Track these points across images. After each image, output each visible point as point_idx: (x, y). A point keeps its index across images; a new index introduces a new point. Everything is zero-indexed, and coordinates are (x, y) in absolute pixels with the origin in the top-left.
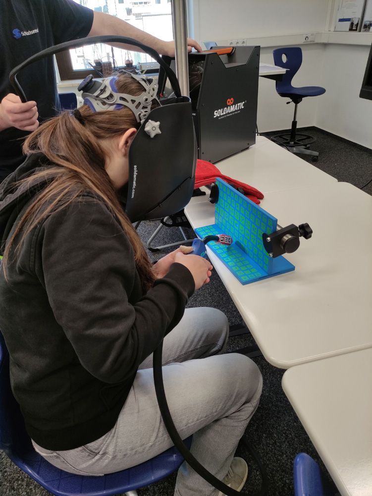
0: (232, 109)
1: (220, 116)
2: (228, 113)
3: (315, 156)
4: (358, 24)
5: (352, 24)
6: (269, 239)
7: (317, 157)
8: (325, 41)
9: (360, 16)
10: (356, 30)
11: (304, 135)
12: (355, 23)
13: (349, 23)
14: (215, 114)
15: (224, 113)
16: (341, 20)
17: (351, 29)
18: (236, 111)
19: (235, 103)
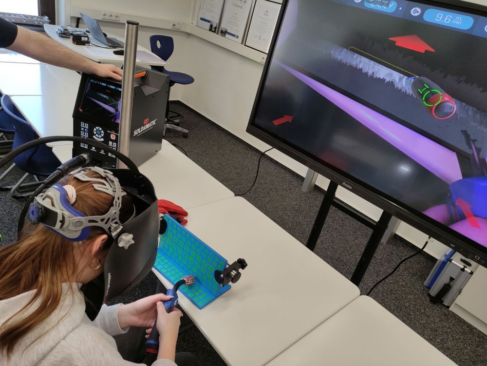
0: (148, 126)
1: (138, 134)
2: (144, 130)
3: (185, 133)
4: (216, 27)
5: (211, 26)
6: (222, 275)
7: (187, 134)
8: (190, 32)
9: (218, 22)
10: (215, 32)
11: (175, 113)
12: (214, 26)
13: (209, 24)
14: (135, 133)
15: (141, 131)
16: (202, 19)
17: (210, 30)
18: (150, 127)
19: (149, 122)
